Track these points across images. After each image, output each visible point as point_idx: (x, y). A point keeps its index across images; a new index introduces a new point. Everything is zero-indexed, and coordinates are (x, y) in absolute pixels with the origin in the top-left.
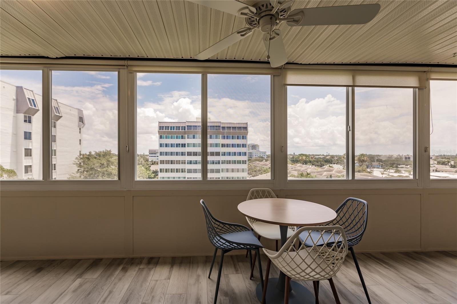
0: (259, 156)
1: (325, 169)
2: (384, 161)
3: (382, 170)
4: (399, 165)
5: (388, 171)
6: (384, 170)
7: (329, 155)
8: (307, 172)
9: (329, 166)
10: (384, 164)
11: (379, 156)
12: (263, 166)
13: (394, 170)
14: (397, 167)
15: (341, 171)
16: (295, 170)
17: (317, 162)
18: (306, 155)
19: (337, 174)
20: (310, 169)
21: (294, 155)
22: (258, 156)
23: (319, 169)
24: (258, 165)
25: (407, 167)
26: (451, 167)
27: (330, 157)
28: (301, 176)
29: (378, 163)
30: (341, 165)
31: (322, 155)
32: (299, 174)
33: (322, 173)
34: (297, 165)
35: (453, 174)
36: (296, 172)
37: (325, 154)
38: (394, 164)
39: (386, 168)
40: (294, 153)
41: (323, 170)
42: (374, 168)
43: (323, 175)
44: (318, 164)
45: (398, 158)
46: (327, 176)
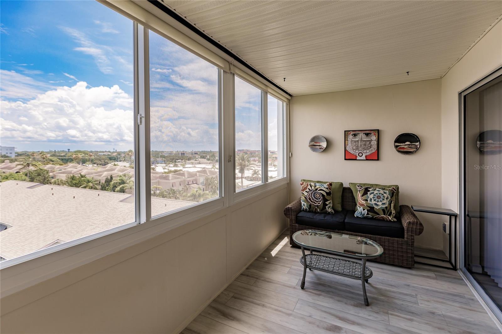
1: (107, 168)
2: (166, 157)
3: (164, 165)
4: (177, 160)
5: (169, 166)
6: (166, 165)
7: (116, 152)
8: (80, 174)
9: (114, 164)
10: (166, 160)
11: (163, 152)
12: (4, 170)
13: (173, 165)
14: (175, 162)
15: (124, 170)
16: (63, 173)
17: (100, 160)
18: (84, 153)
19: (119, 173)
20: (86, 170)
21: (69, 151)
23: (100, 169)
25: (182, 161)
27: (116, 154)
28: (71, 180)
29: (161, 159)
30: (127, 162)
31: (108, 152)
33: (102, 173)
34: (68, 166)
36: (65, 175)
37: (112, 151)
38: (174, 159)
39: (168, 163)
40: (69, 150)
41: (105, 169)
42: (158, 163)
44: (101, 163)
45: (176, 154)
46: (106, 177)
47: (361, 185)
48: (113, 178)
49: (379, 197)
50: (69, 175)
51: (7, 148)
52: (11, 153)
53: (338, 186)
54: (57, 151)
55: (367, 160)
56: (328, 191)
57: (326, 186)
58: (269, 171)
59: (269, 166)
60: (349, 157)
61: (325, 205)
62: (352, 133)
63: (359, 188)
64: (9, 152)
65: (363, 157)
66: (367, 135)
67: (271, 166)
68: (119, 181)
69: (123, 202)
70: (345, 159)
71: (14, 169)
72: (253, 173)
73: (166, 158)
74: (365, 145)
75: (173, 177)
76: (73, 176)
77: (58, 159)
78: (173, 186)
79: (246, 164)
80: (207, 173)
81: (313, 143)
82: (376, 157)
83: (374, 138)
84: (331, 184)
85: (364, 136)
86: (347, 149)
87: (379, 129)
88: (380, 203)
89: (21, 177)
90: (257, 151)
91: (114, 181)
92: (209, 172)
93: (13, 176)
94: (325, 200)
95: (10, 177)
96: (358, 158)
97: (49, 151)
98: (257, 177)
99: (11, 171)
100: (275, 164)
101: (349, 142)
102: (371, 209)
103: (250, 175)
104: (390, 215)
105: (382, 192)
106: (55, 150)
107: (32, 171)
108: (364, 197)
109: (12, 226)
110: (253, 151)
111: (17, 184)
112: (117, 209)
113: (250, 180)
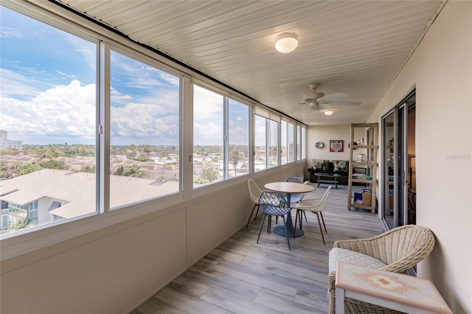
0: (8, 147)
5: (163, 159)
6: (160, 158)
10: (159, 154)
11: (156, 146)
12: (21, 161)
13: (167, 158)
14: (167, 155)
15: (130, 161)
19: (126, 164)
21: (66, 145)
22: (6, 147)
24: (9, 160)
25: (174, 155)
26: (197, 154)
28: (86, 169)
29: (155, 152)
32: (83, 168)
34: (76, 158)
35: (199, 159)
38: (166, 153)
39: (161, 156)
40: (66, 143)
42: (152, 157)
43: (113, 167)
45: (168, 148)
46: (118, 167)
47: (336, 161)
48: (124, 169)
49: (342, 164)
50: (84, 166)
51: (15, 142)
52: (18, 147)
53: (327, 161)
54: (56, 144)
55: (338, 152)
56: (324, 163)
57: (323, 161)
58: (256, 164)
59: (255, 160)
60: (332, 150)
61: (322, 168)
62: (333, 141)
63: (335, 162)
64: (17, 145)
65: (337, 151)
66: (339, 142)
67: (257, 160)
68: (130, 171)
69: (152, 185)
70: (330, 151)
71: (30, 160)
72: (242, 166)
73: (159, 152)
74: (338, 146)
75: (175, 168)
76: (88, 166)
77: (62, 152)
78: (175, 176)
79: (239, 157)
80: (203, 165)
81: (317, 145)
82: (342, 150)
83: (341, 143)
84: (325, 160)
85: (337, 143)
86: (331, 147)
87: (343, 140)
88: (342, 166)
89: (38, 167)
90: (243, 146)
91: (125, 171)
92: (205, 164)
93: (31, 167)
94: (322, 166)
95: (28, 167)
96: (335, 151)
97: (48, 145)
98: (245, 169)
99: (28, 162)
100: (260, 158)
101: (332, 145)
102: (339, 168)
103: (240, 168)
104: (346, 170)
105: (343, 162)
106: (55, 144)
107: (46, 162)
108: (337, 164)
109: (70, 202)
110: (239, 146)
111: (54, 172)
112: (149, 190)
113: (239, 172)
